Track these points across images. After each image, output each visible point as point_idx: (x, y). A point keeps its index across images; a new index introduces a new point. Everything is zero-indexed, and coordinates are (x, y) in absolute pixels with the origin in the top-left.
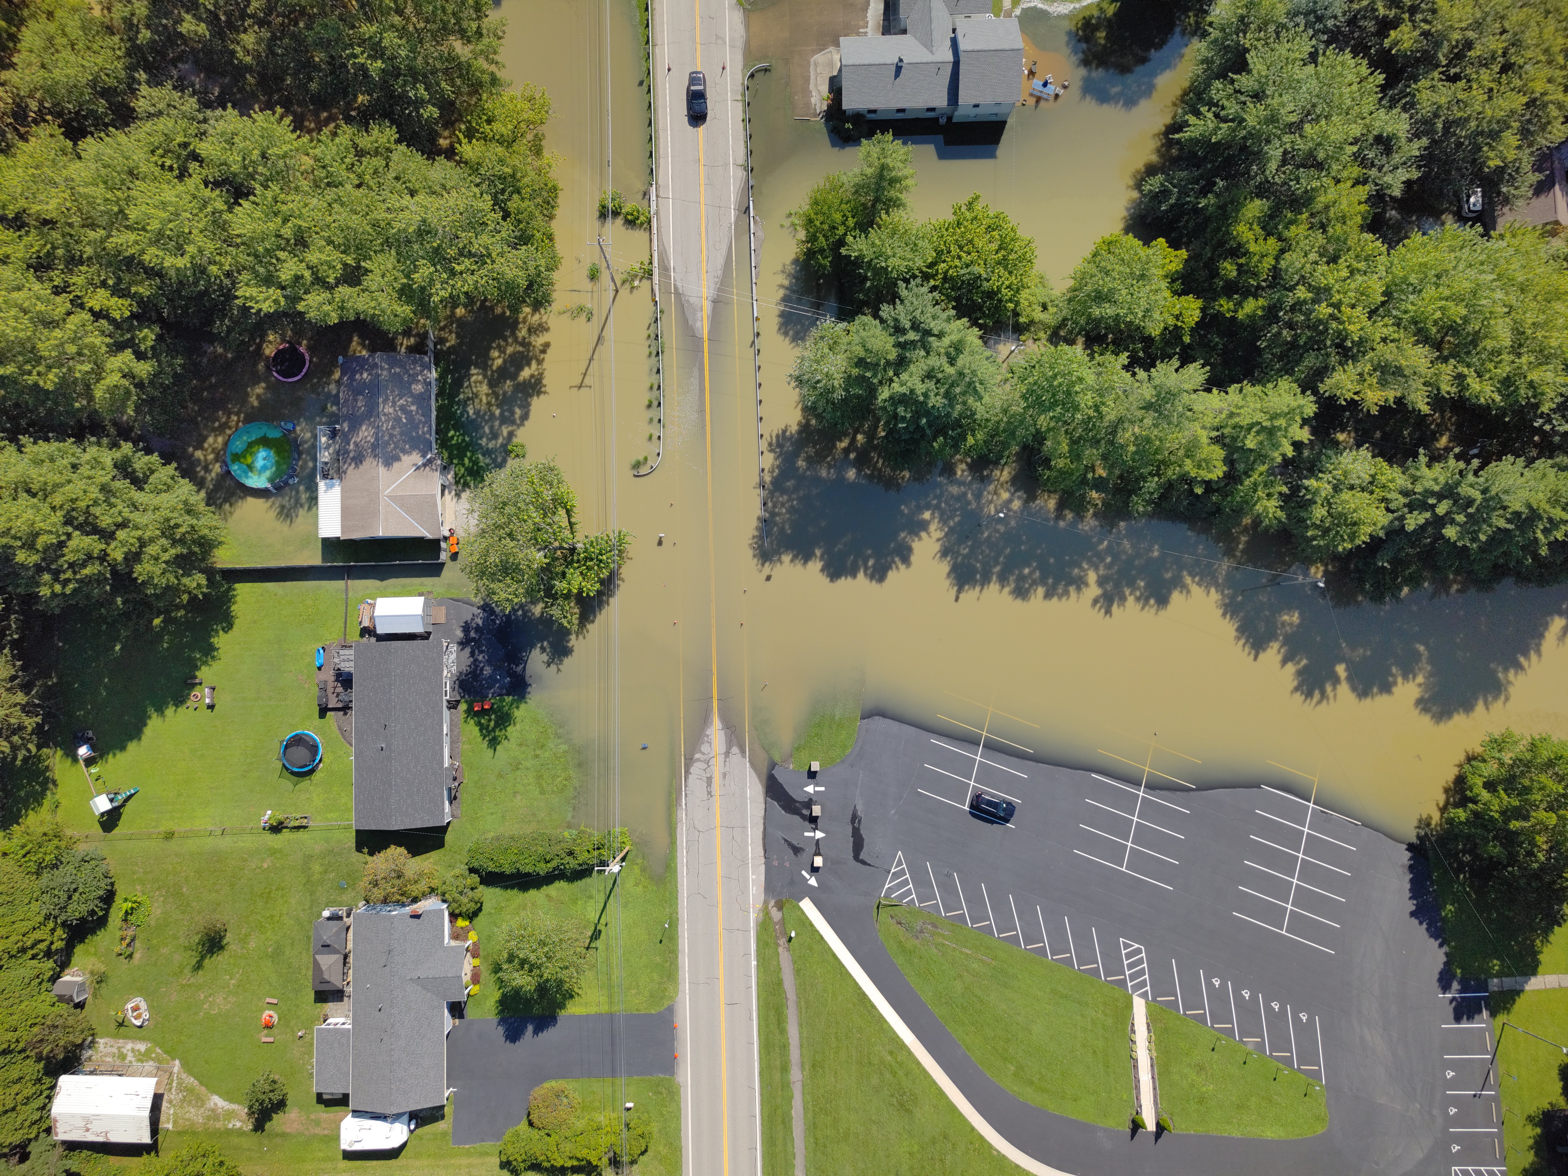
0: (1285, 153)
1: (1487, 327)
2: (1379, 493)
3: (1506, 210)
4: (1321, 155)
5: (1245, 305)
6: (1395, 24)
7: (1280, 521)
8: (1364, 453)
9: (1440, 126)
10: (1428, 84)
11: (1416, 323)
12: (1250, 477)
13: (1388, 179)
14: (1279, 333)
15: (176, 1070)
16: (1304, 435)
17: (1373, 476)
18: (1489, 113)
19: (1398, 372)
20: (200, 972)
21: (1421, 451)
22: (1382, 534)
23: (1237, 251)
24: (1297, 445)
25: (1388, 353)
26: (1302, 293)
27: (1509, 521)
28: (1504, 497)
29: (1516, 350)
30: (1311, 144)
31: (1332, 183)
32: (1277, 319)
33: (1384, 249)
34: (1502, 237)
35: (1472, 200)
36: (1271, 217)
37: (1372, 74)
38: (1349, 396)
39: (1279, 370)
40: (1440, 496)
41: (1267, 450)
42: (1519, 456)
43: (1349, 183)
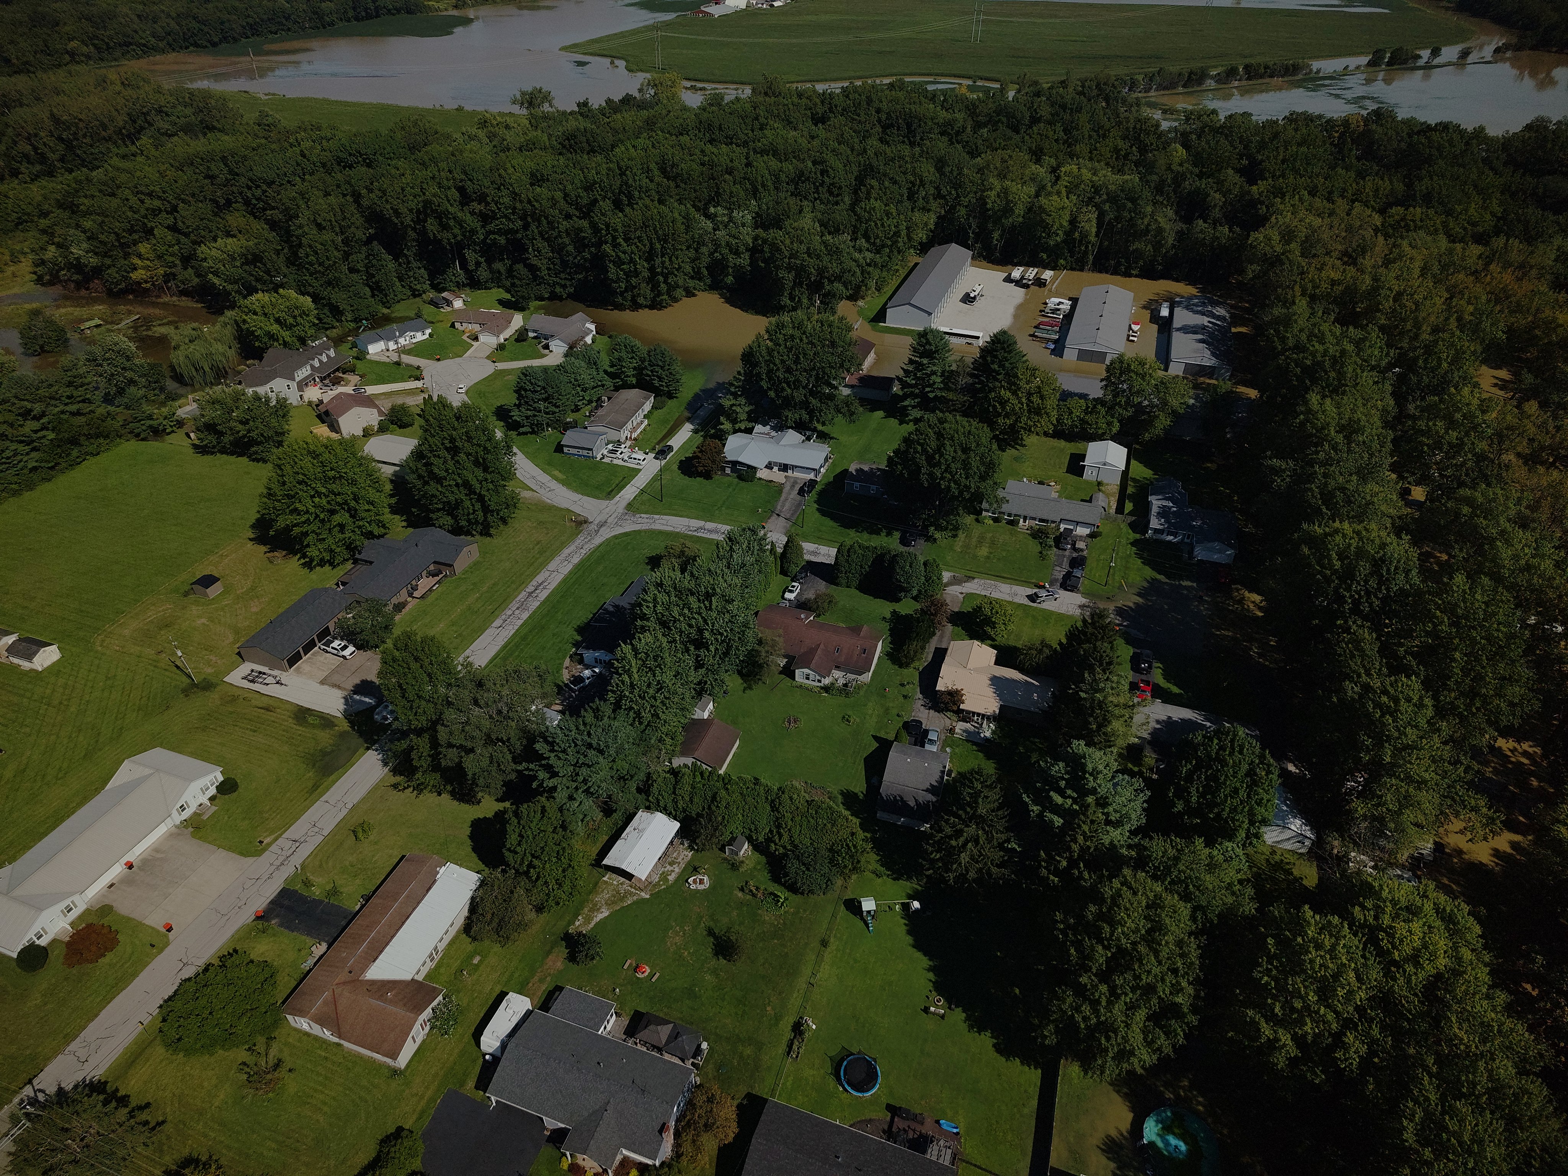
15: (643, 894)
20: (705, 933)
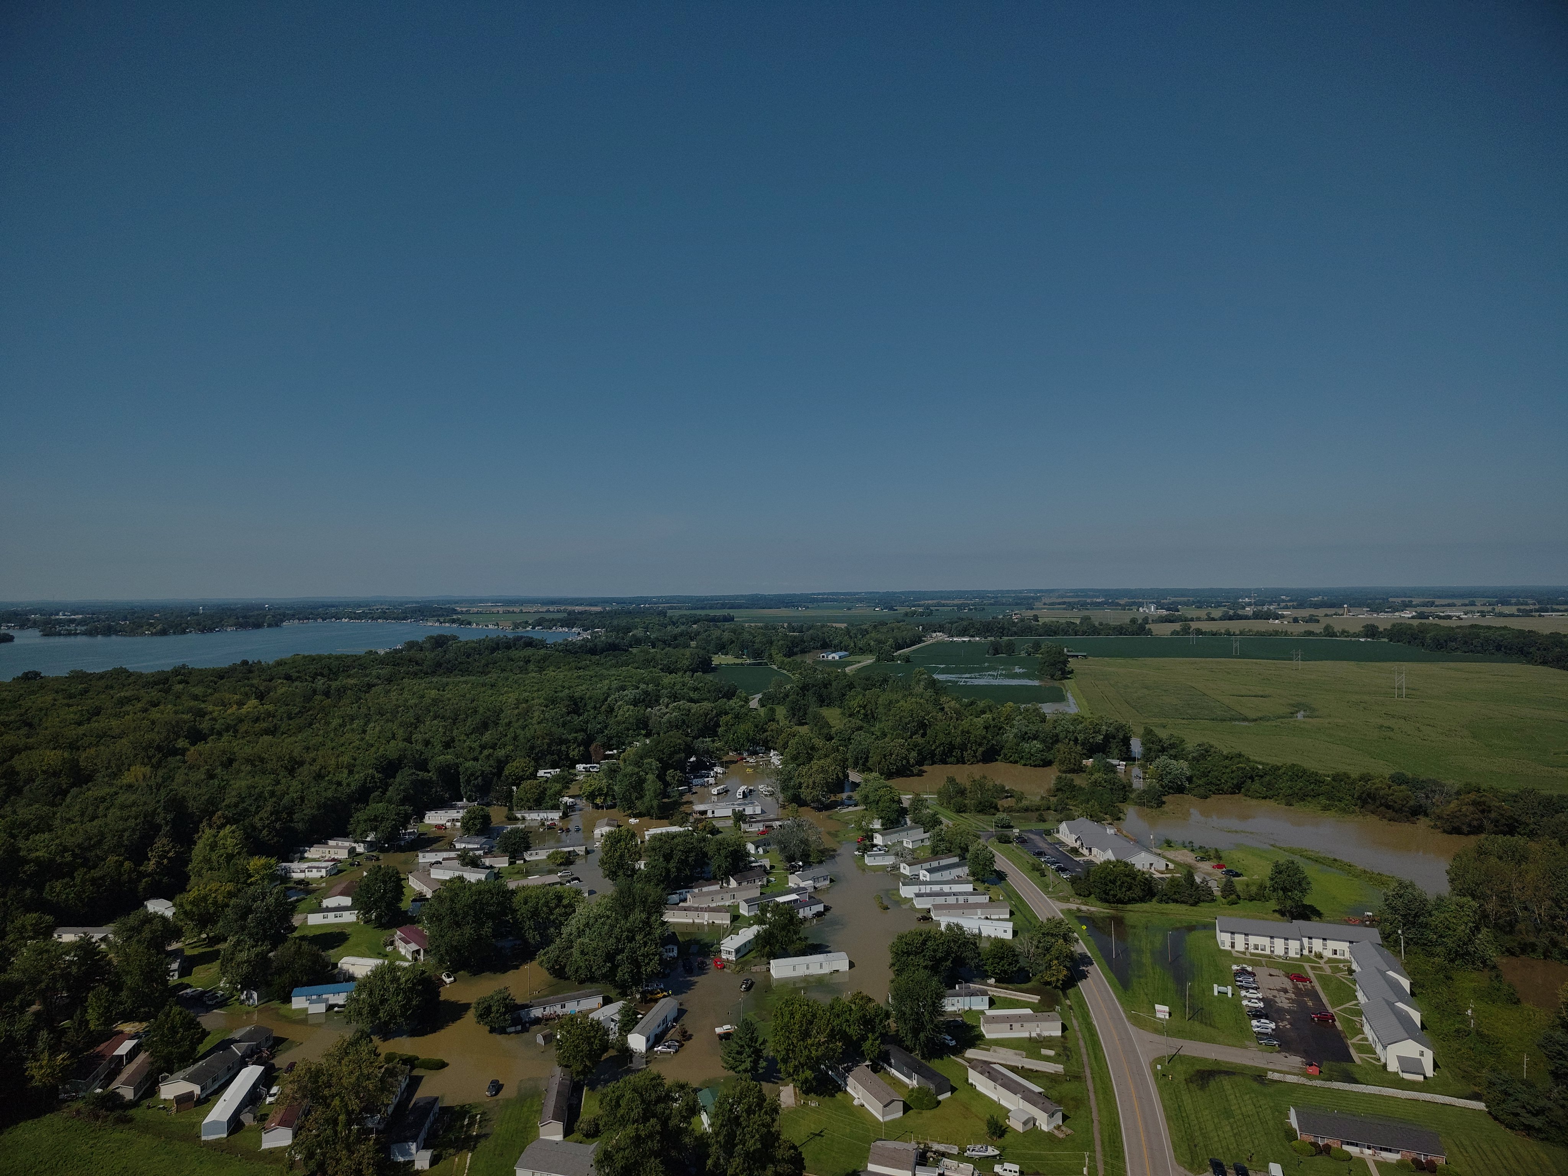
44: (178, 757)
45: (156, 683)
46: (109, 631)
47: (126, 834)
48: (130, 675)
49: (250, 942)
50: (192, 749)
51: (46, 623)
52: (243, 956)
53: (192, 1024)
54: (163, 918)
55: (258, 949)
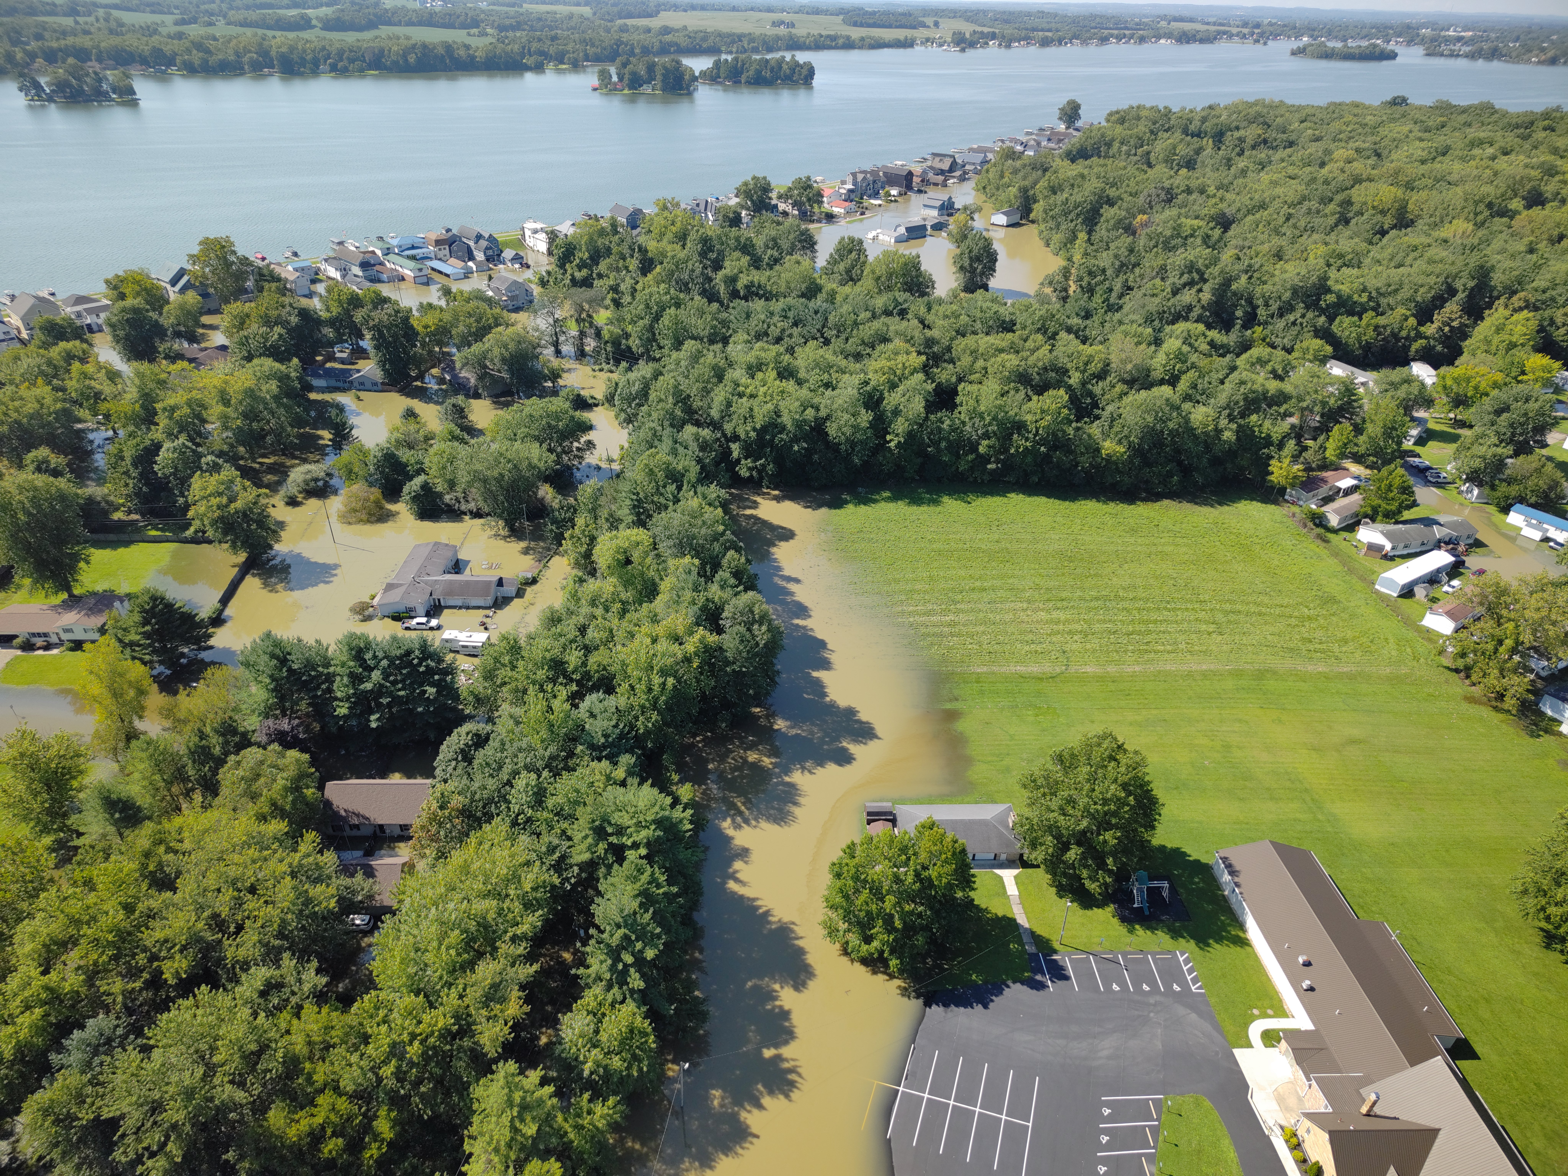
0: (232, 1082)
1: (476, 915)
2: (606, 1009)
3: (377, 898)
4: (253, 1047)
5: (380, 1130)
6: (159, 972)
7: (619, 1102)
8: (566, 1019)
9: (277, 942)
10: (233, 949)
11: (454, 970)
12: (566, 1133)
13: (306, 987)
14: (422, 1096)
16: (534, 1076)
17: (589, 1013)
18: (286, 904)
19: (495, 986)
21: (573, 971)
22: (644, 1009)
23: (317, 1137)
24: (544, 1082)
25: (474, 994)
26: (387, 1071)
27: (647, 911)
28: (626, 912)
29: (502, 897)
30: (236, 1057)
31: (287, 1037)
32: (408, 1097)
33: (373, 993)
34: (400, 902)
35: (358, 922)
36: (294, 1099)
37: (195, 996)
38: (506, 1030)
39: (461, 1097)
40: (617, 959)
41: (541, 1113)
42: (593, 902)
43: (295, 1021)
44: (1505, 219)
45: (1517, 126)
46: (1494, 54)
47: (1422, 290)
48: (1496, 112)
49: (1494, 440)
50: (1525, 213)
51: (1433, 40)
52: (1482, 450)
53: (1406, 490)
54: (1423, 384)
55: (1499, 450)
